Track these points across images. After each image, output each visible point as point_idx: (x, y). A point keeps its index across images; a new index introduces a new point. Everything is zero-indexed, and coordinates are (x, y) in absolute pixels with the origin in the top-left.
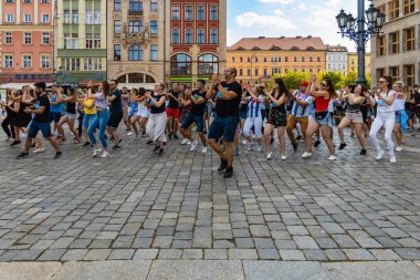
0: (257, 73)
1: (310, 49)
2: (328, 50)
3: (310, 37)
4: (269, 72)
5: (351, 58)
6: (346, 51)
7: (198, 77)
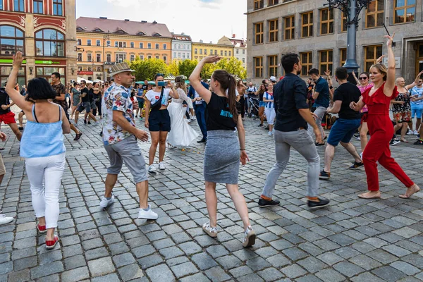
0: (98, 59)
1: (156, 36)
2: (173, 38)
3: (155, 23)
4: (113, 59)
5: (194, 47)
6: (190, 40)
7: (36, 60)
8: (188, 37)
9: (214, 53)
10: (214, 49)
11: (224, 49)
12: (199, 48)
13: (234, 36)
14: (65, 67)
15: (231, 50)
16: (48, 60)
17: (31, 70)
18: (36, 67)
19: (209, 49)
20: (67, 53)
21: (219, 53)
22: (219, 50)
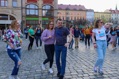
1: (80, 10)
4: (65, 19)
5: (95, 14)
6: (93, 11)
7: (42, 18)
8: (93, 10)
9: (103, 16)
10: (103, 14)
11: (107, 14)
12: (97, 14)
13: (111, 9)
14: (53, 21)
15: (110, 14)
16: (47, 18)
17: (41, 22)
18: (42, 21)
19: (101, 14)
20: (54, 15)
21: (105, 16)
22: (105, 15)
